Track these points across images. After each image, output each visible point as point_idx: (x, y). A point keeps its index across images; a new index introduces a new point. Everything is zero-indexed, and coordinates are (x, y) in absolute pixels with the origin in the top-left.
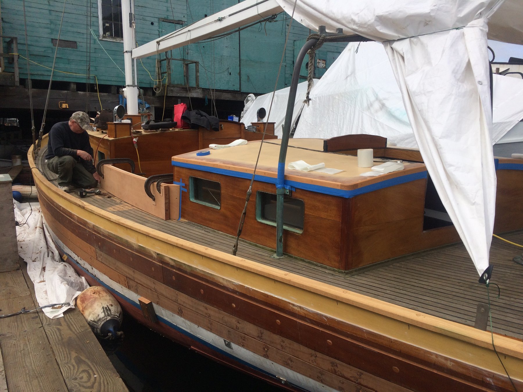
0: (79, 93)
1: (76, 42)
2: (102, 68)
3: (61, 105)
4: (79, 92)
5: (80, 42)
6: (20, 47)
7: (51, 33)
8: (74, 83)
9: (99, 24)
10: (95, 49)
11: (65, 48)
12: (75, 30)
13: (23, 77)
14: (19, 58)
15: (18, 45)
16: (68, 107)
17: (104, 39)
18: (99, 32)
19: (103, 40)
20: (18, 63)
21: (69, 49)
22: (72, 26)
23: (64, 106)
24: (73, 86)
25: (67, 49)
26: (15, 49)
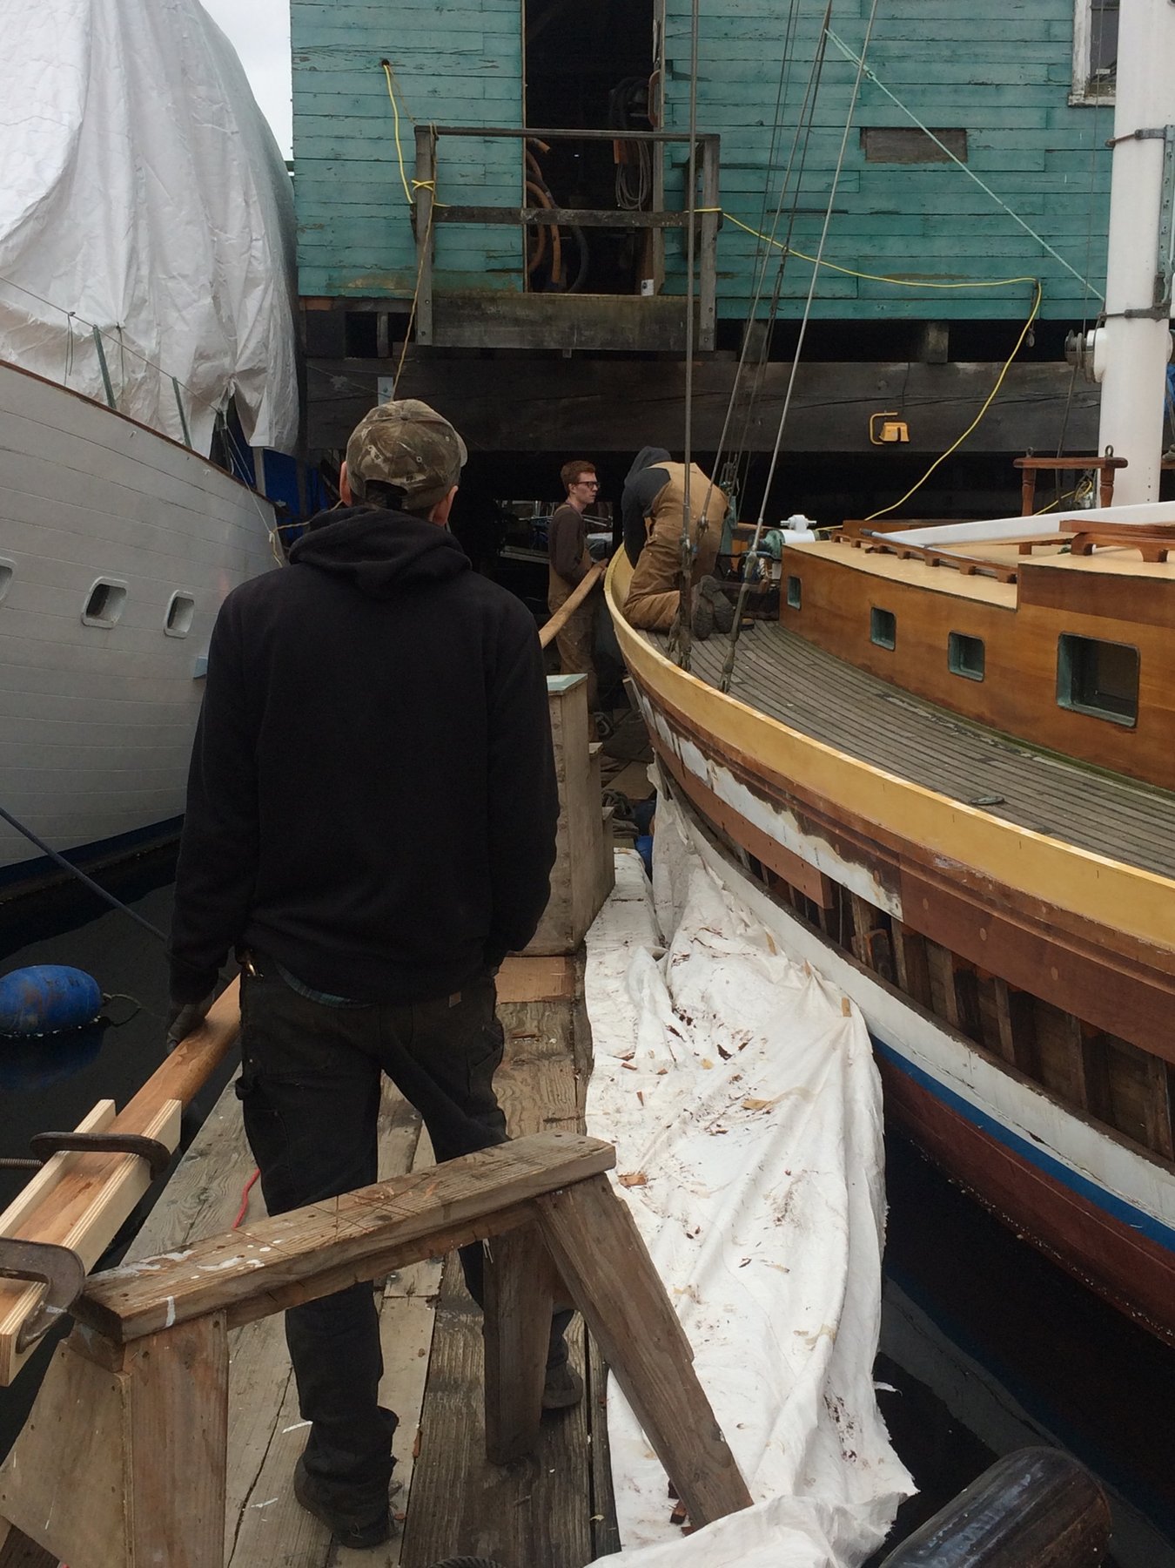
0: (958, 370)
1: (963, 130)
2: (1072, 241)
3: (879, 430)
4: (961, 365)
5: (981, 130)
6: (730, 180)
7: (861, 103)
8: (943, 324)
9: (1076, 28)
10: (1047, 151)
11: (914, 166)
12: (963, 72)
13: (733, 313)
14: (720, 227)
15: (723, 173)
16: (905, 438)
17: (1091, 101)
18: (1071, 68)
19: (1090, 106)
20: (714, 250)
21: (931, 166)
22: (952, 60)
23: (891, 432)
24: (937, 341)
25: (922, 166)
26: (708, 191)
